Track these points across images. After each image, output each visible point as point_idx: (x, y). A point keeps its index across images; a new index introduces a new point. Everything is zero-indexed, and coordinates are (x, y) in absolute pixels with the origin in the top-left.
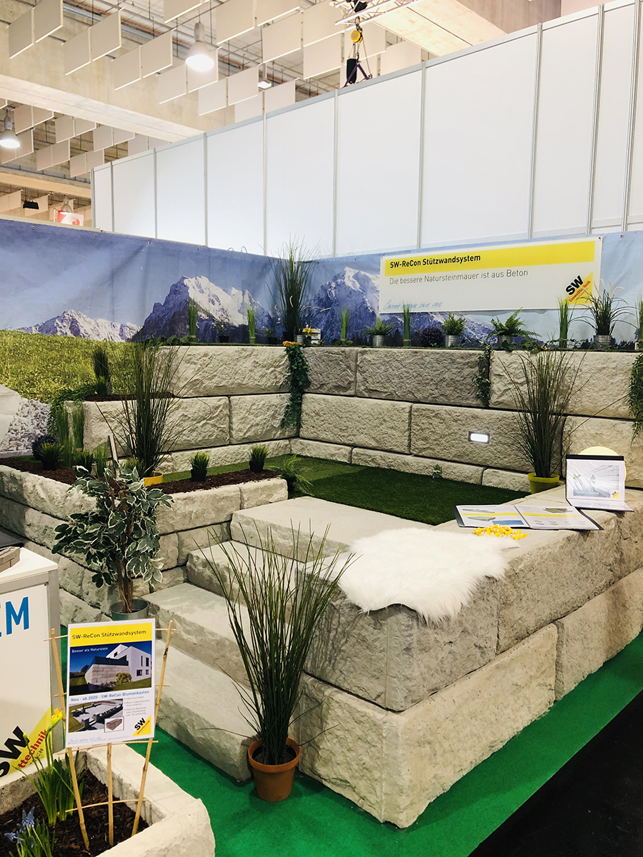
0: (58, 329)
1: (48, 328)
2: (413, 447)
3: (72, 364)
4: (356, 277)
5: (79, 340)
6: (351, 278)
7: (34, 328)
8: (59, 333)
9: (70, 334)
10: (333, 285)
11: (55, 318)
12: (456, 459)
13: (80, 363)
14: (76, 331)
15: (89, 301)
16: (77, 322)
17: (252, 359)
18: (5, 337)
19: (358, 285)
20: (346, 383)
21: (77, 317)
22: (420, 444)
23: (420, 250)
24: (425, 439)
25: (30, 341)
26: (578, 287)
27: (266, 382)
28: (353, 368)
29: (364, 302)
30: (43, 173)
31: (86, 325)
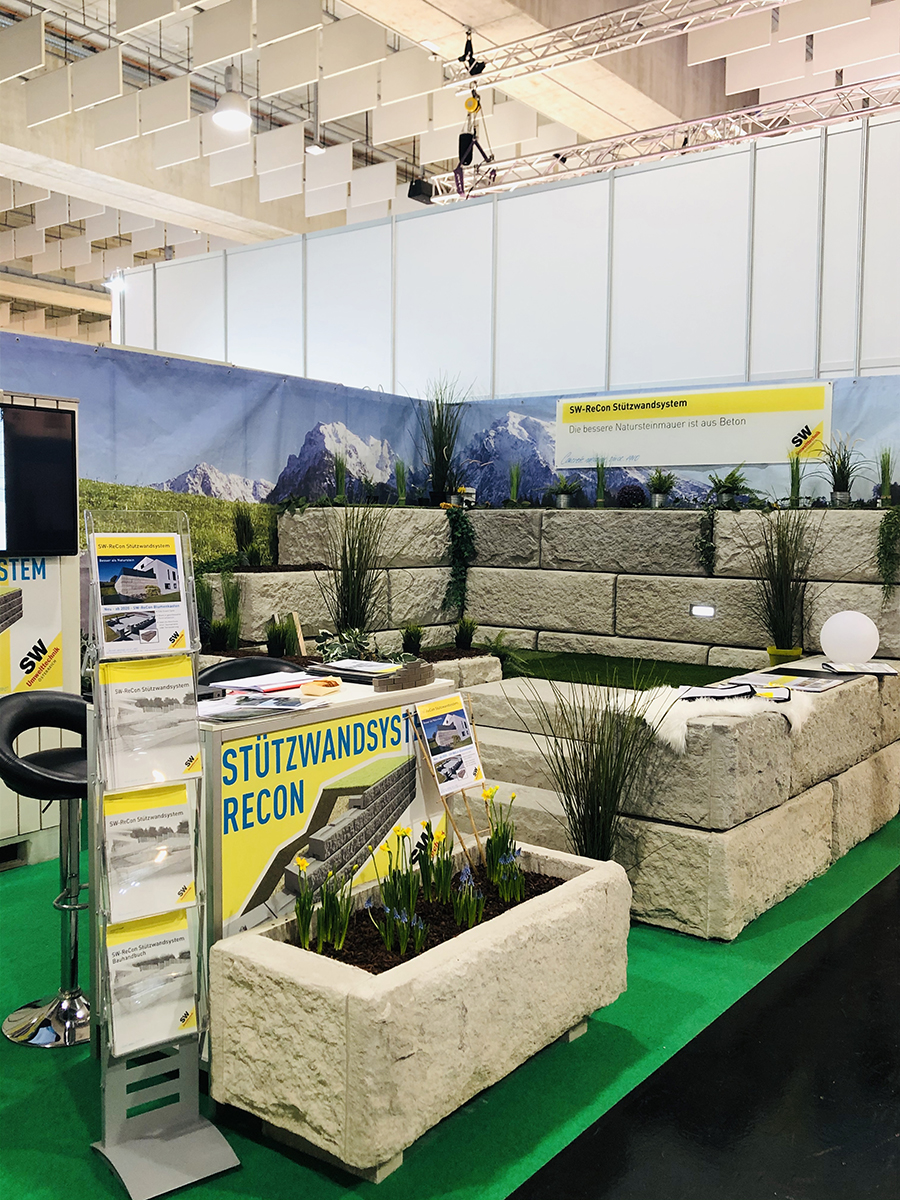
0: (190, 486)
1: (179, 484)
2: (619, 627)
3: (203, 530)
4: (523, 423)
5: (211, 500)
6: (517, 425)
7: (165, 485)
8: (190, 492)
9: (201, 493)
10: (492, 433)
11: (187, 473)
12: (674, 637)
13: (210, 528)
14: (207, 489)
15: (220, 452)
16: (209, 477)
17: (412, 523)
18: (135, 496)
19: (526, 434)
20: (528, 552)
21: (208, 472)
22: (628, 622)
23: (608, 392)
24: (634, 616)
25: (162, 500)
26: (805, 438)
27: (426, 553)
28: (537, 533)
29: (535, 455)
30: (36, 277)
31: (217, 484)
